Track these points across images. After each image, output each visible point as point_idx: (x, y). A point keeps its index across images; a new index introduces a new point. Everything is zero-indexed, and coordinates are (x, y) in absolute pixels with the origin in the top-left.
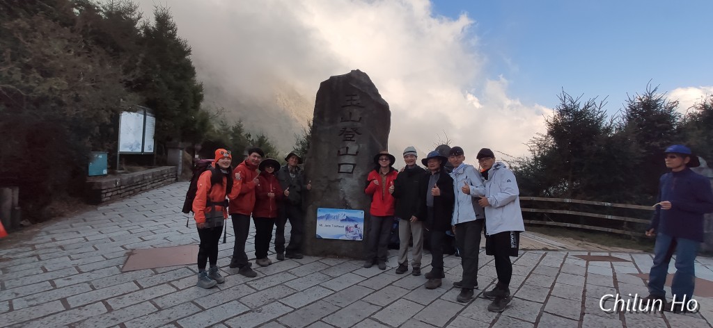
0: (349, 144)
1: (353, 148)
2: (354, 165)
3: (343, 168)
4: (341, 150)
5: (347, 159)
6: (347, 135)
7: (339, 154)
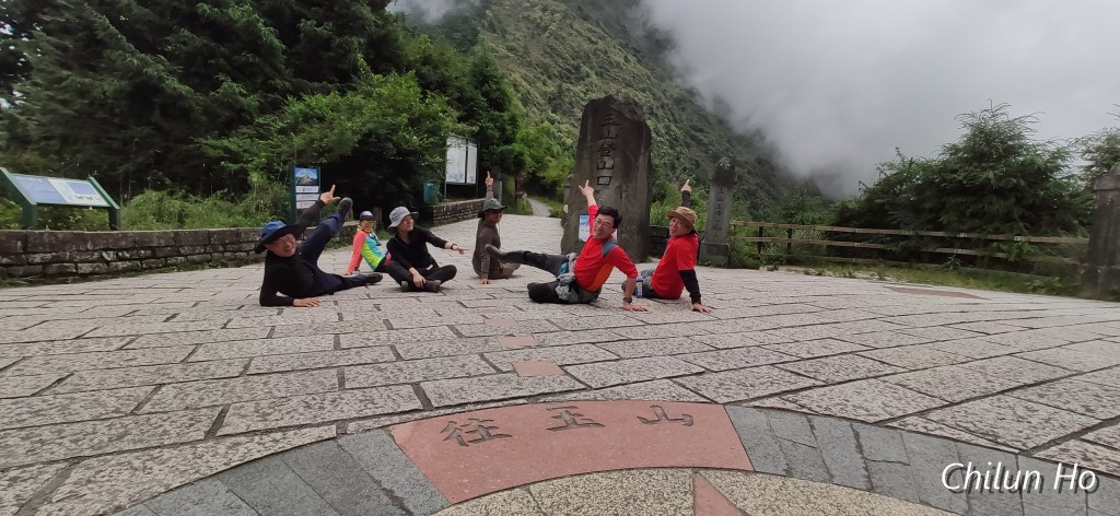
0: (606, 159)
1: (609, 163)
2: (611, 178)
3: (602, 181)
4: (601, 166)
5: (606, 173)
6: (604, 152)
7: (598, 169)
